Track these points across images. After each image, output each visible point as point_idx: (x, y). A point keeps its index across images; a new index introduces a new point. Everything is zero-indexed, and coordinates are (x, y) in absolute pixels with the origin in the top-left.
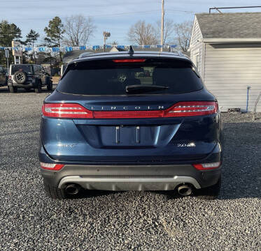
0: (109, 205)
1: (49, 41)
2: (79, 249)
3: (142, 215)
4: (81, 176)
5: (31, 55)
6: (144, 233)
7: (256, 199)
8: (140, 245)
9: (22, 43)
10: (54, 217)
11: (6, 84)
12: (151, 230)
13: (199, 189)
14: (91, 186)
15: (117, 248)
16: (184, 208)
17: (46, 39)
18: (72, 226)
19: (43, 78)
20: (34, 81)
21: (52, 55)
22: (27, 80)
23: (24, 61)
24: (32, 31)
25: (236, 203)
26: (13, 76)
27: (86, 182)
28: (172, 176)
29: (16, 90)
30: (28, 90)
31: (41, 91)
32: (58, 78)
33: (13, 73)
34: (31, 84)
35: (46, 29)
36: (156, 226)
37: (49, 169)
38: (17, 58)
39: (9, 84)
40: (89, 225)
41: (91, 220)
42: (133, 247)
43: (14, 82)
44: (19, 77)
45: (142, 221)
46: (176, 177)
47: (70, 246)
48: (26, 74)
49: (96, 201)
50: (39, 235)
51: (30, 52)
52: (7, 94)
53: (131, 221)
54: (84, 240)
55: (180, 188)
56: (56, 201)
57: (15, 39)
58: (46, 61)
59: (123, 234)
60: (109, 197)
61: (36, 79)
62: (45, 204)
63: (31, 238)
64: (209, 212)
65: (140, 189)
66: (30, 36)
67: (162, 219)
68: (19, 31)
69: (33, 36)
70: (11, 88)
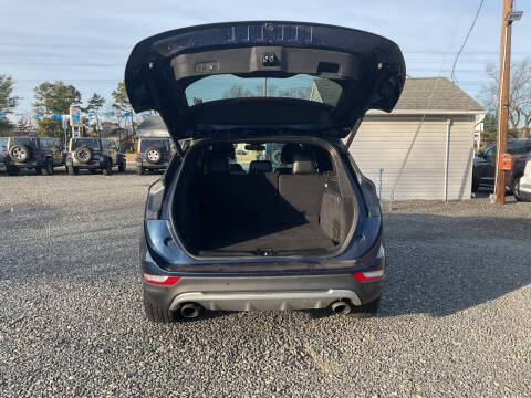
0: (234, 329)
1: (119, 108)
2: (204, 395)
3: (280, 343)
4: (204, 293)
5: (94, 126)
6: (289, 368)
7: (421, 315)
8: (287, 387)
9: (83, 110)
10: (161, 349)
11: (64, 163)
12: (297, 363)
13: (359, 307)
14: (216, 306)
15: (257, 391)
16: (334, 331)
17: (114, 105)
18: (188, 361)
19: (114, 156)
20: (102, 159)
21: (122, 126)
22: (92, 159)
23: (84, 133)
24: (95, 96)
25: (397, 321)
26: (73, 154)
27: (209, 301)
28: (327, 290)
29: (76, 171)
30: (93, 172)
31: (111, 173)
32: (135, 156)
33: (73, 149)
34: (97, 164)
35: (114, 93)
36: (302, 358)
37: (158, 283)
38: (76, 129)
39: (68, 163)
40: (212, 360)
41: (213, 352)
42: (278, 390)
43: (75, 160)
44: (81, 155)
45: (282, 351)
46: (331, 291)
47: (191, 391)
48: (91, 150)
49: (215, 324)
50: (144, 377)
51: (91, 122)
52: (64, 177)
53: (268, 352)
54: (209, 383)
55: (335, 306)
56: (160, 326)
57: (73, 105)
58: (114, 133)
59: (261, 371)
60: (231, 318)
61: (105, 157)
62: (145, 331)
63: (133, 382)
64: (367, 335)
65: (283, 308)
66: (93, 101)
67: (308, 348)
68: (78, 94)
69: (97, 101)
70: (70, 169)
